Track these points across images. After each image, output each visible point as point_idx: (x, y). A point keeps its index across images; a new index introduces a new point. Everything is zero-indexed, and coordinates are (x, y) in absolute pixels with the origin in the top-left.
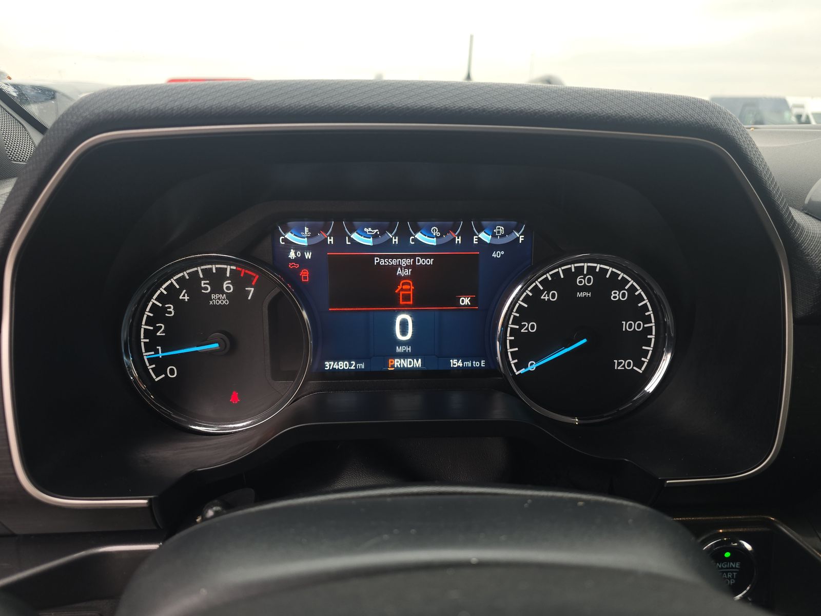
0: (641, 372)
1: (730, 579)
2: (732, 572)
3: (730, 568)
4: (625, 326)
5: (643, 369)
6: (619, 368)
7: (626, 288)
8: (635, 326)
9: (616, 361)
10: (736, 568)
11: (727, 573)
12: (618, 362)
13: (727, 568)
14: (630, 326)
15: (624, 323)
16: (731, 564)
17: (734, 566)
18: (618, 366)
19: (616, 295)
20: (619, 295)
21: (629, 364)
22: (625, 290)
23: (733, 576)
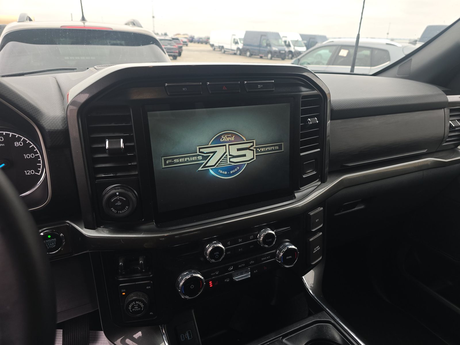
0: (39, 174)
1: (53, 245)
2: (53, 242)
3: (52, 241)
4: (26, 156)
5: (40, 173)
6: (28, 174)
7: (21, 140)
8: (30, 156)
9: (26, 171)
10: (55, 241)
11: (51, 243)
12: (27, 172)
13: (51, 241)
14: (28, 156)
15: (25, 155)
16: (52, 239)
17: (54, 240)
18: (27, 173)
19: (17, 144)
20: (18, 144)
21: (32, 172)
22: (21, 141)
23: (54, 244)
